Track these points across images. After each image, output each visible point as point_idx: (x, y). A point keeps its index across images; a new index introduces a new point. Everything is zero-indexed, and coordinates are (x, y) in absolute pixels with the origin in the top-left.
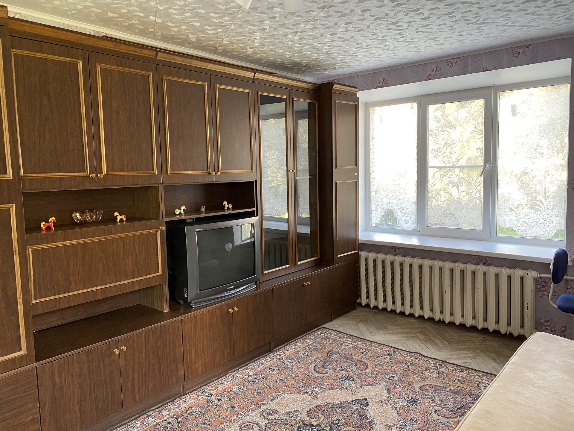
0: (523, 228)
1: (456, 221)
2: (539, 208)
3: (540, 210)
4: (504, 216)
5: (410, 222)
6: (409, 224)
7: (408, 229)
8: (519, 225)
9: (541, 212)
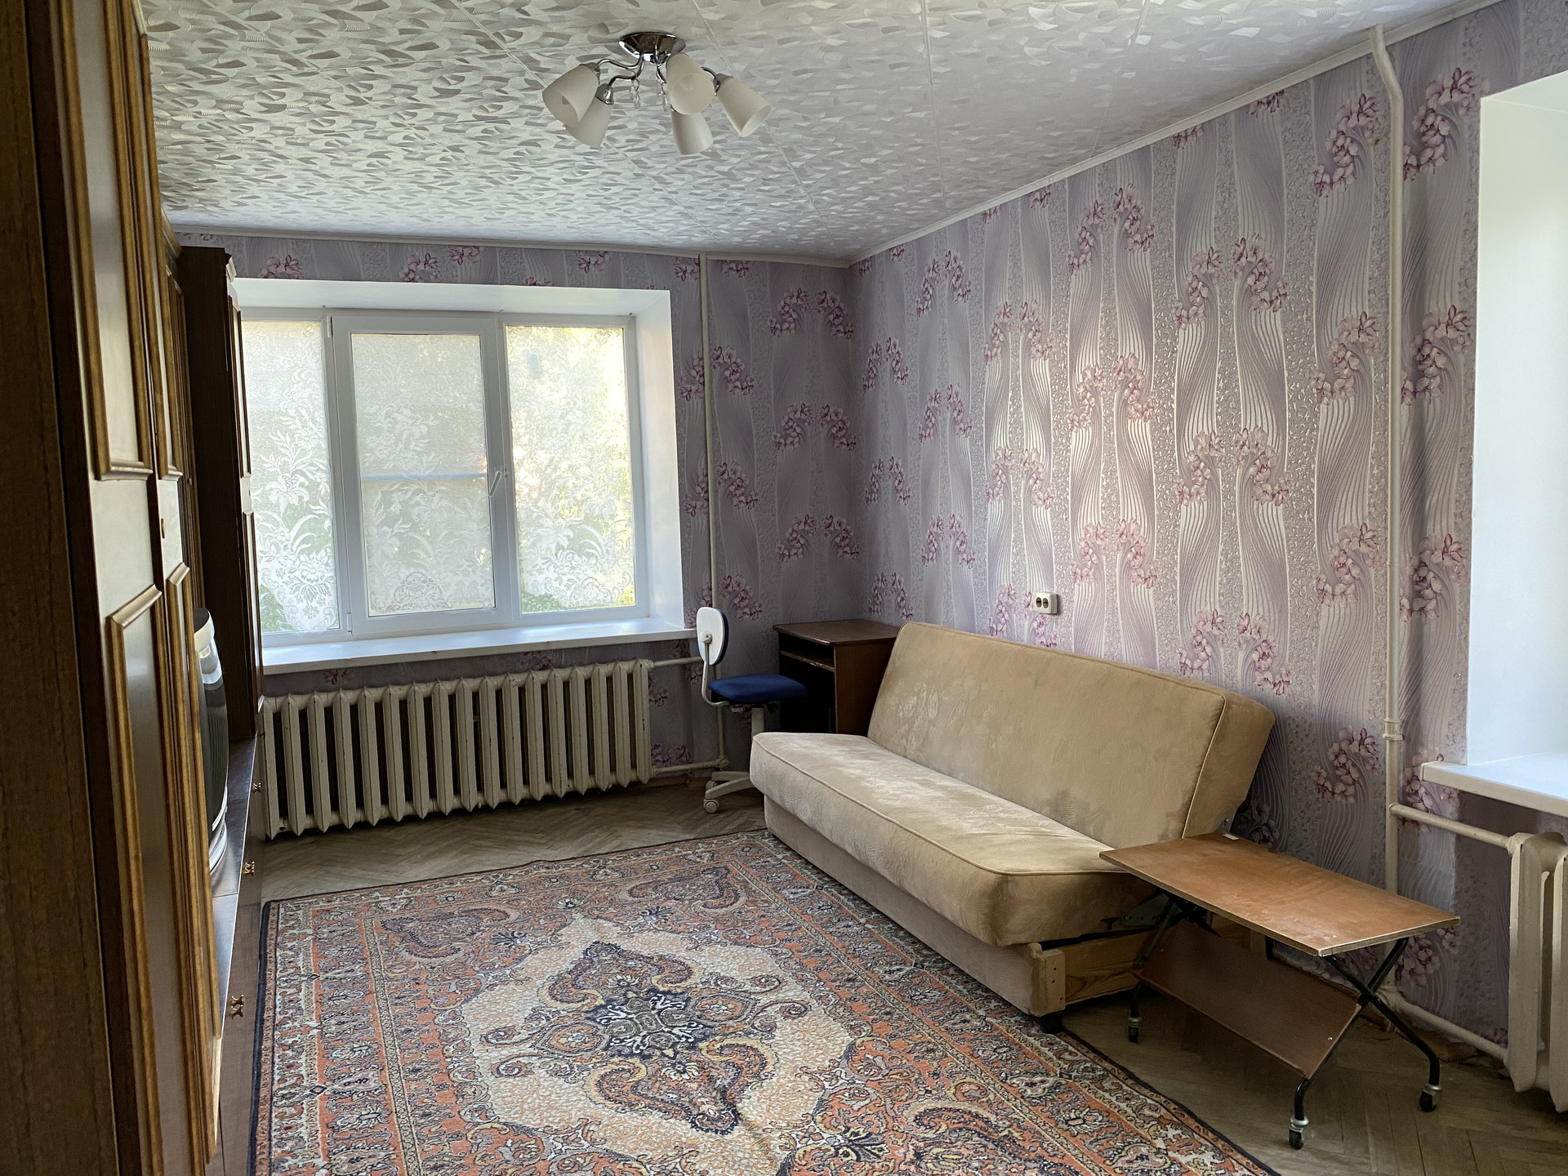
0: (569, 593)
1: (437, 596)
2: (595, 552)
3: (593, 555)
4: (534, 572)
5: (321, 612)
6: (321, 616)
7: (317, 630)
8: (562, 587)
9: (597, 560)
